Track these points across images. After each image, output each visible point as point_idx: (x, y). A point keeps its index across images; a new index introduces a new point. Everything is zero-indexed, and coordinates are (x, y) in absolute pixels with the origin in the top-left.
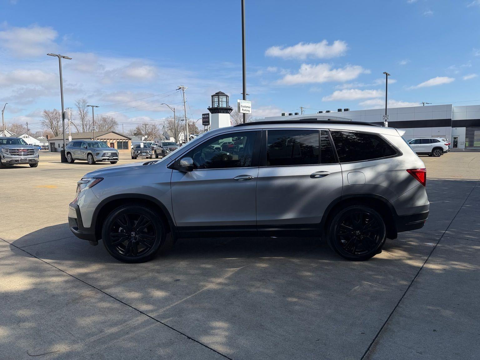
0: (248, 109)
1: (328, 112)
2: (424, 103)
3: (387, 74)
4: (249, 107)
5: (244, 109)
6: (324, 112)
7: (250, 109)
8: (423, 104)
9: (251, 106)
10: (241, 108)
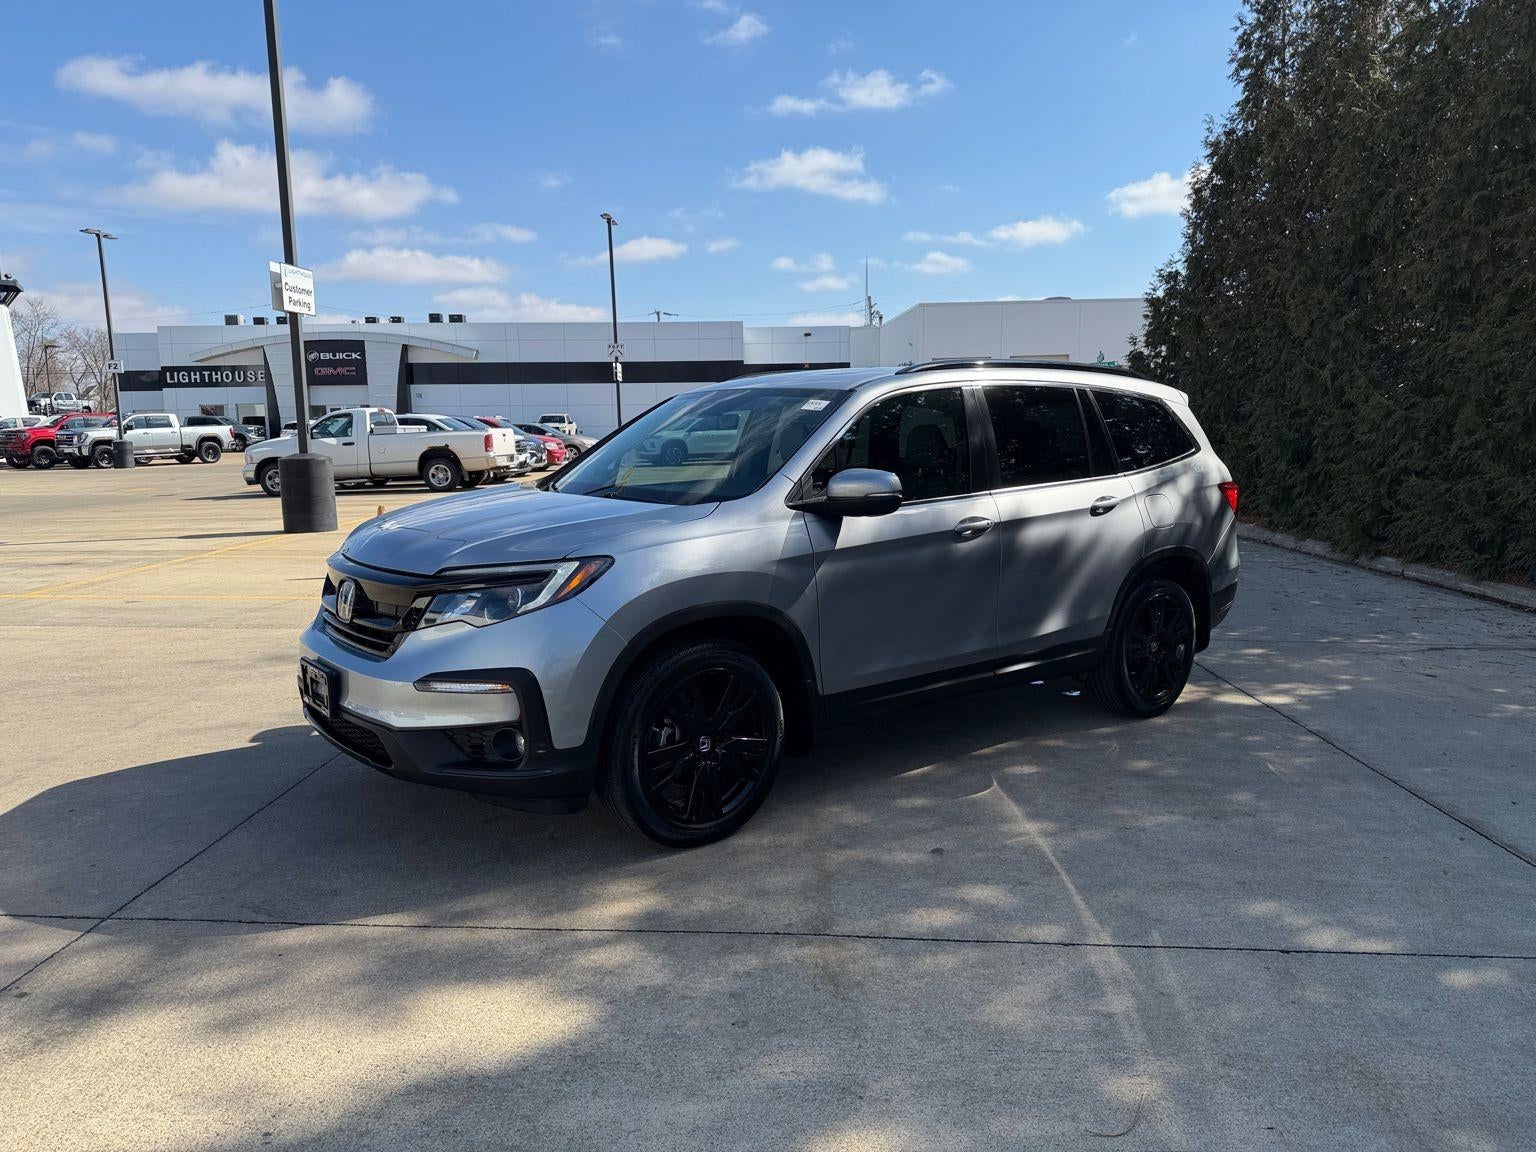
0: (305, 298)
1: (397, 320)
2: (658, 314)
3: (609, 221)
4: (308, 293)
5: (296, 296)
6: (384, 321)
7: (310, 300)
8: (655, 316)
9: (311, 289)
10: (286, 295)
